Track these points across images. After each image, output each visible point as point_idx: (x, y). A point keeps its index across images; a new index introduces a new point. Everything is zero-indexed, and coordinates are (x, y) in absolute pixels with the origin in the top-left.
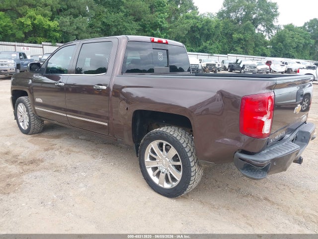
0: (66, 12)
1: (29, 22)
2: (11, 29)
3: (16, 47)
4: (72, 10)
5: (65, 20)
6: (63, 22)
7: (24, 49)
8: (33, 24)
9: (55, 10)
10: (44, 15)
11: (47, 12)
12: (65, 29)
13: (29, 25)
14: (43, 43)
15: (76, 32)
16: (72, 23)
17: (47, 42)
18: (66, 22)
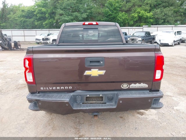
0: (159, 6)
1: (136, 15)
2: (127, 20)
3: (129, 29)
4: (164, 4)
5: (157, 11)
6: (155, 13)
7: (133, 30)
8: (138, 16)
9: (152, 6)
10: (146, 10)
11: (147, 8)
12: (156, 16)
13: (136, 17)
14: (143, 26)
15: (164, 17)
16: (162, 12)
17: (146, 25)
18: (158, 12)
